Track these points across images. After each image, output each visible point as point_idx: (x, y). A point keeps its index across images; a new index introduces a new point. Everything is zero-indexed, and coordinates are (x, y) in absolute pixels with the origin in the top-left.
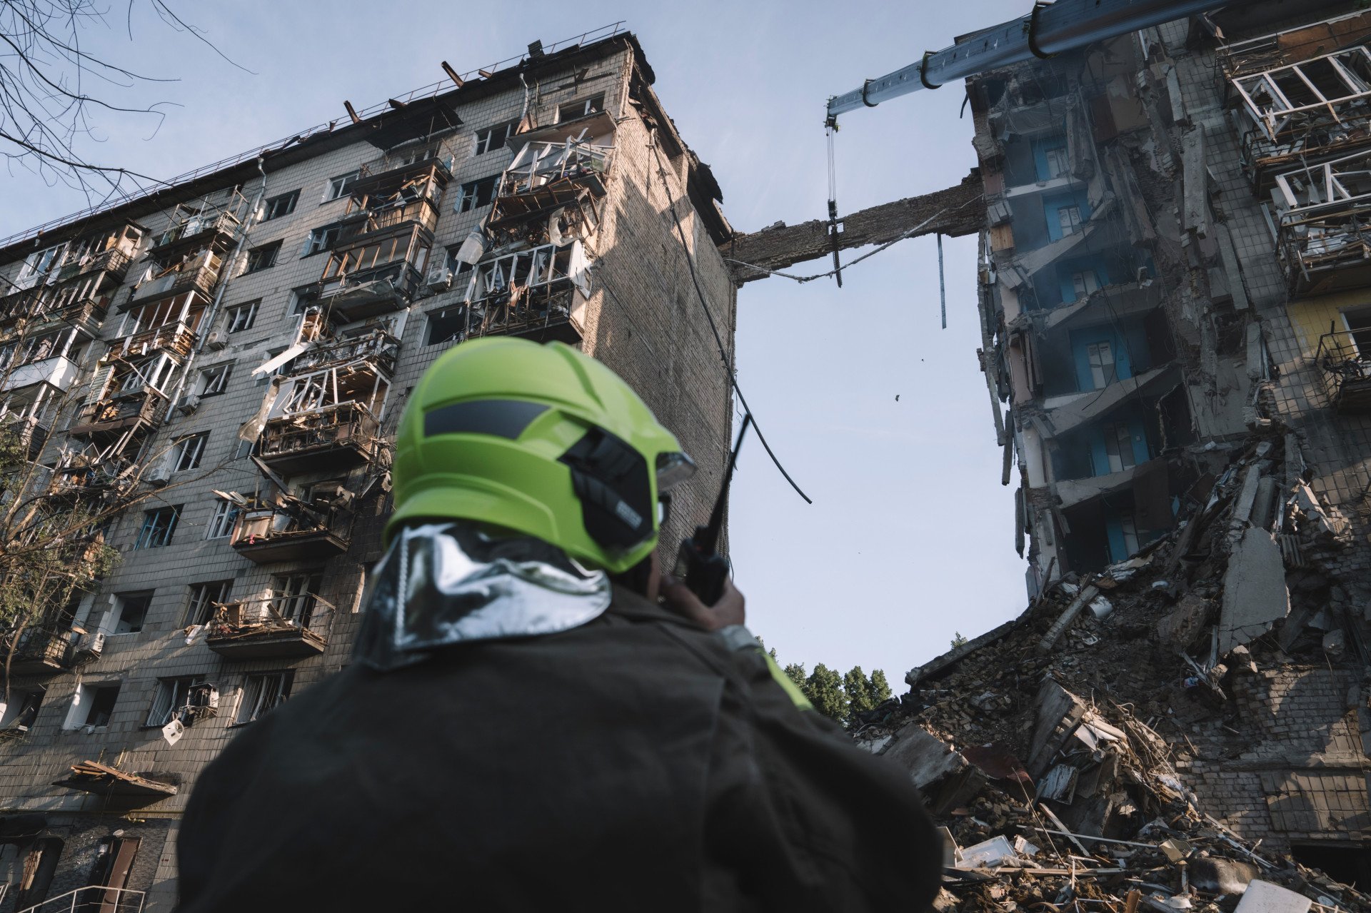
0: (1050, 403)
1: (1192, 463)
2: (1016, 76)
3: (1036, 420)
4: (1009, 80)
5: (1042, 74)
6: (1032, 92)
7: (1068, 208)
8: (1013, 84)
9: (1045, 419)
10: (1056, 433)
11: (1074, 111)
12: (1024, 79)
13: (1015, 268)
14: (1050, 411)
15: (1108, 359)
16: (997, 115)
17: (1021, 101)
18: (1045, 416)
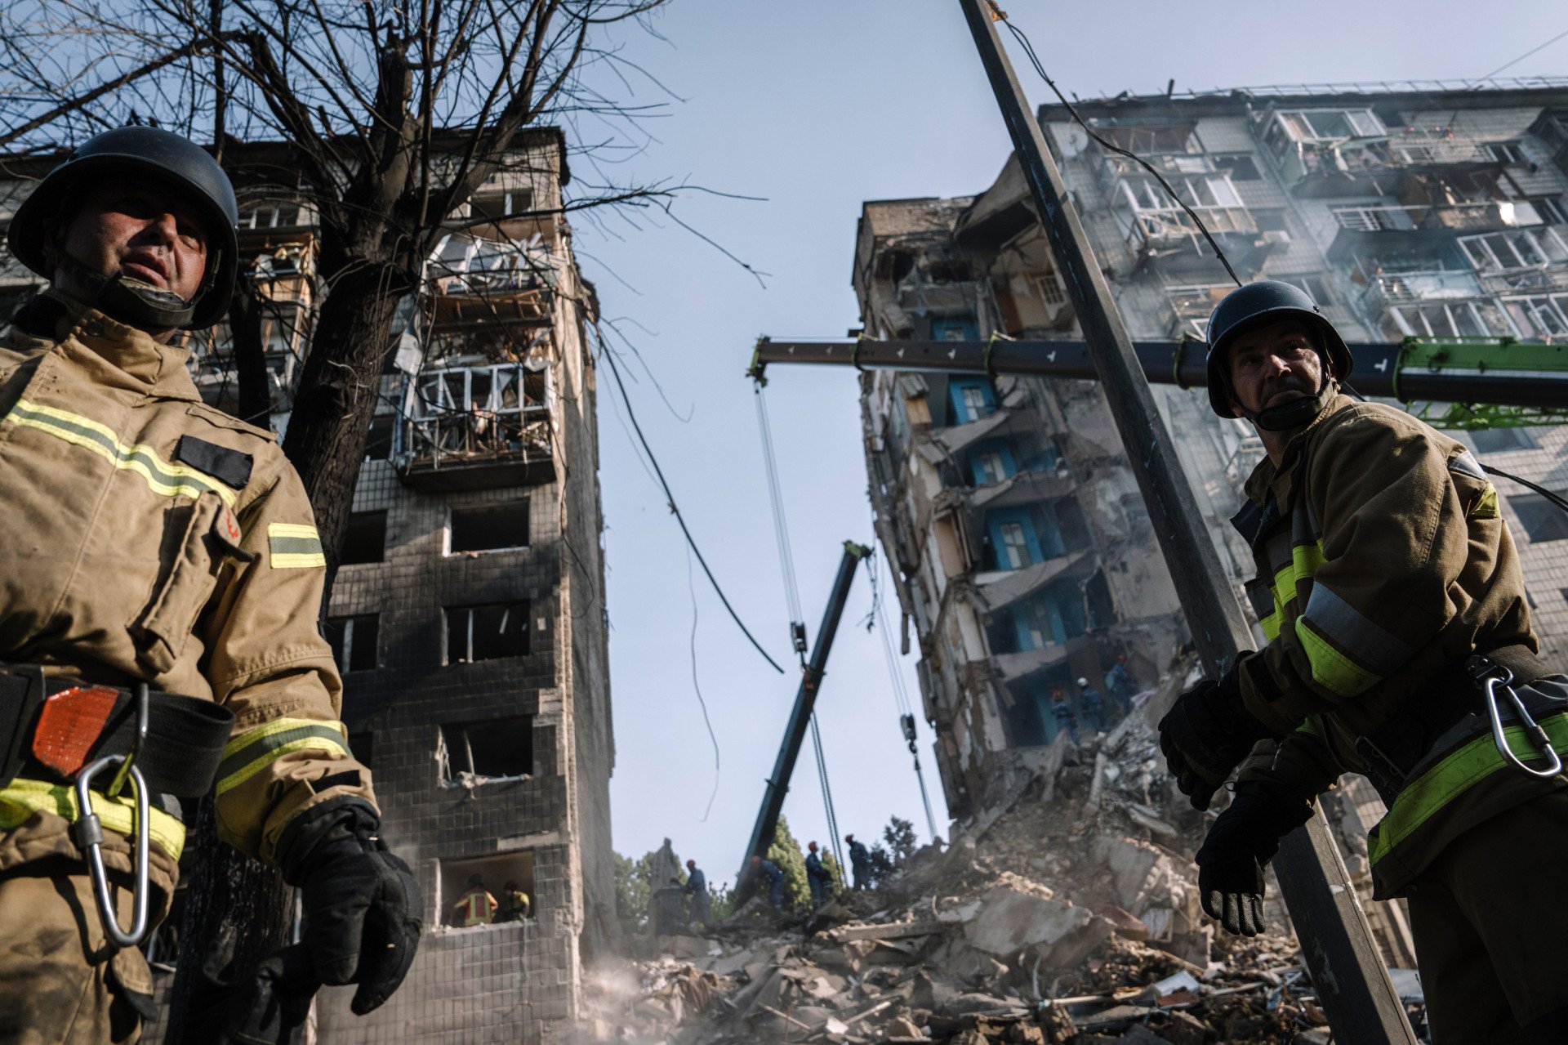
0: (981, 579)
1: (1118, 641)
2: (926, 254)
3: (970, 595)
4: (918, 256)
5: (951, 257)
6: (942, 273)
7: (970, 388)
8: (922, 262)
9: (978, 594)
10: (992, 608)
11: (985, 300)
12: (934, 258)
13: (935, 443)
14: (982, 586)
15: (1020, 540)
16: (909, 288)
17: (930, 278)
18: (978, 590)
